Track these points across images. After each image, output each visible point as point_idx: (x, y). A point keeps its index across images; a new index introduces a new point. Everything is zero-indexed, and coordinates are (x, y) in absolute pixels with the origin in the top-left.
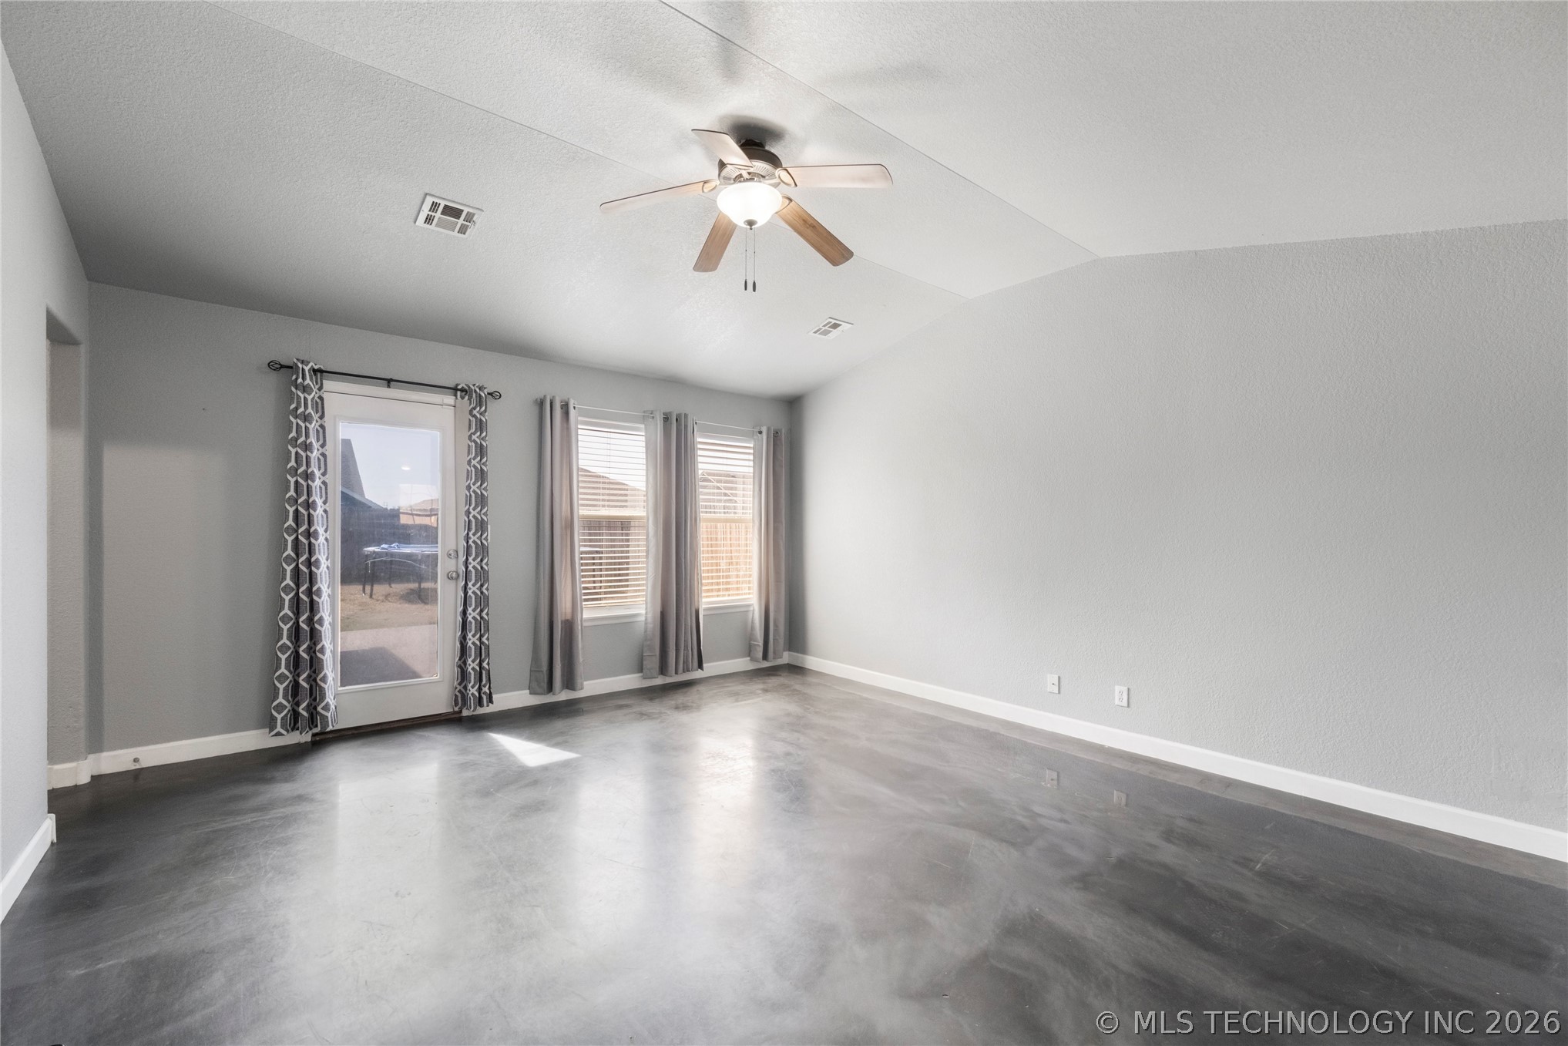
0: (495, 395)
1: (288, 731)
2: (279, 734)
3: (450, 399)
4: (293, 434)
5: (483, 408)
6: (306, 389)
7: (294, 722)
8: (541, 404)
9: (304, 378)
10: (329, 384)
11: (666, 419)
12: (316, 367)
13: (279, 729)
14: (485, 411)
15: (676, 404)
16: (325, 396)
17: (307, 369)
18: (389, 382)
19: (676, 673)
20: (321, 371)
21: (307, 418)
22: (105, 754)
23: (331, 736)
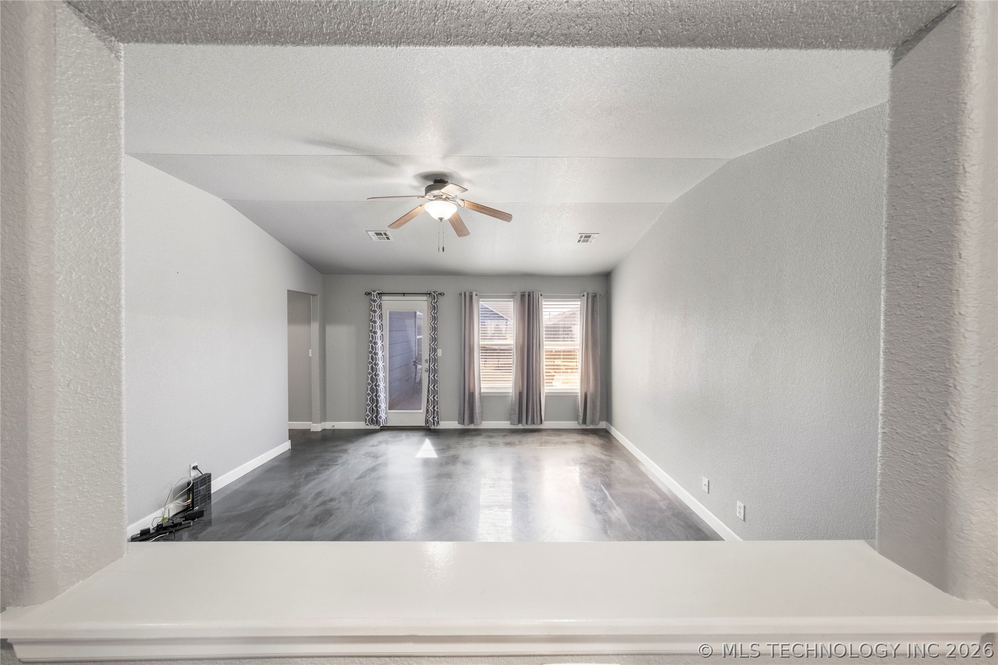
0: (441, 294)
1: (371, 424)
2: (367, 425)
3: (425, 298)
4: (371, 318)
5: (436, 301)
6: (374, 301)
7: (372, 422)
8: (461, 294)
9: (374, 297)
10: (384, 298)
11: (523, 296)
12: (379, 292)
13: (367, 423)
14: (437, 302)
15: (527, 287)
16: (382, 302)
17: (375, 294)
18: (404, 294)
19: (527, 423)
20: (381, 293)
21: (375, 312)
22: (327, 422)
23: (386, 428)
